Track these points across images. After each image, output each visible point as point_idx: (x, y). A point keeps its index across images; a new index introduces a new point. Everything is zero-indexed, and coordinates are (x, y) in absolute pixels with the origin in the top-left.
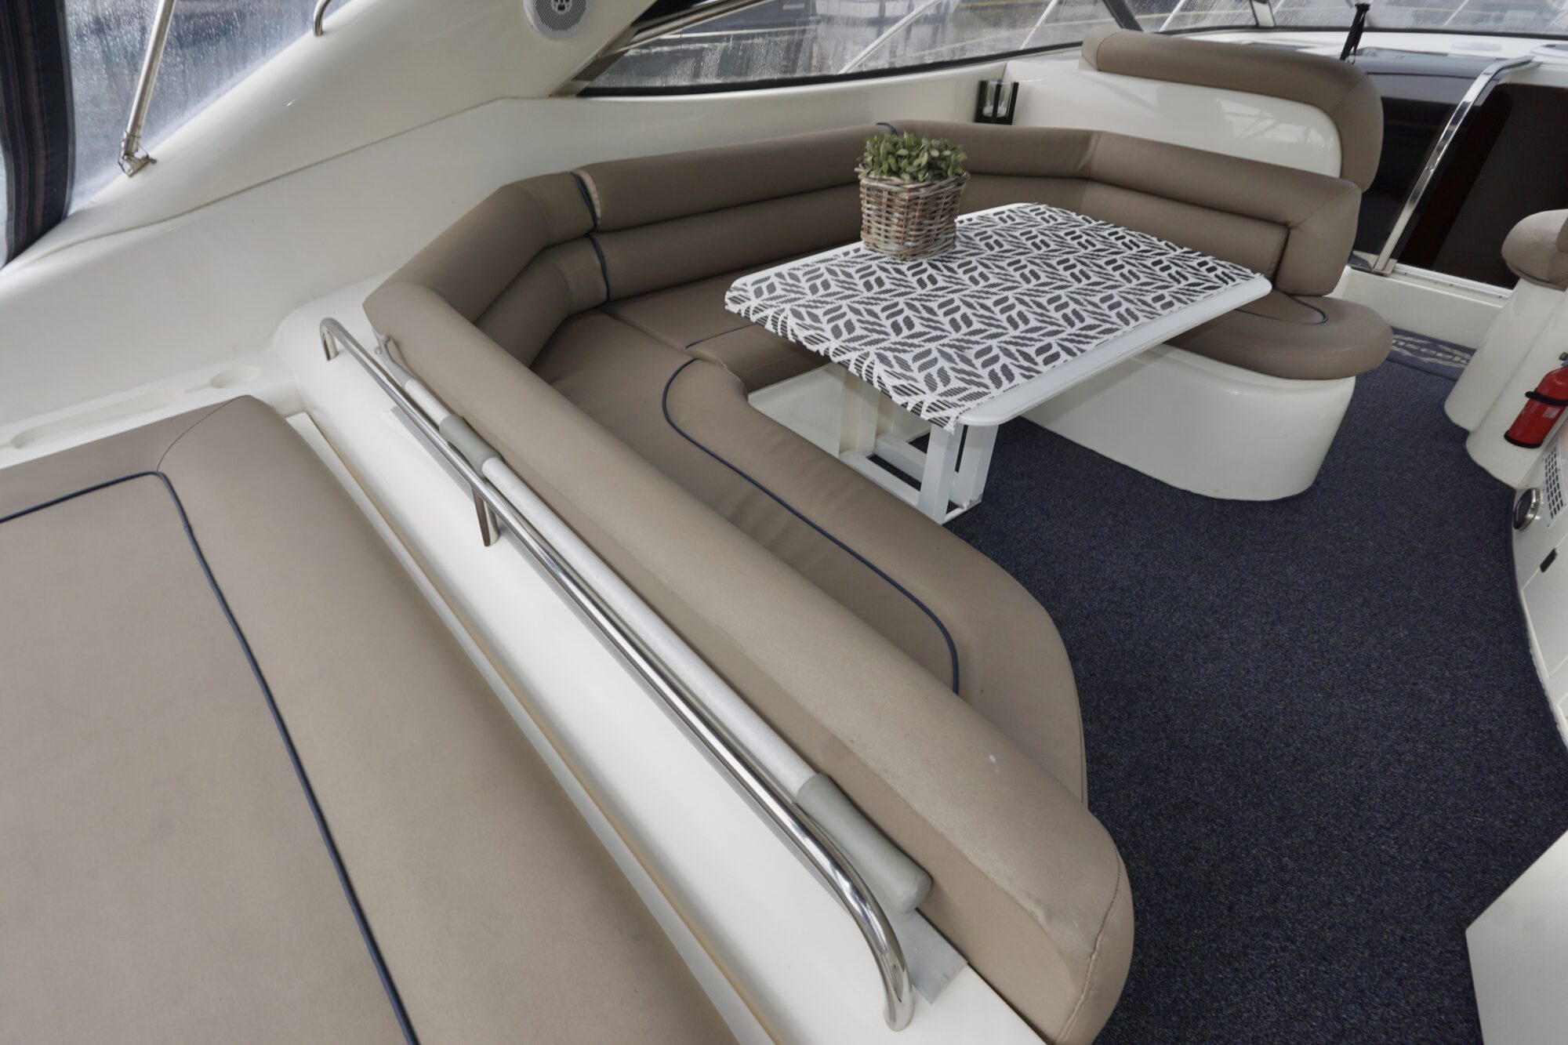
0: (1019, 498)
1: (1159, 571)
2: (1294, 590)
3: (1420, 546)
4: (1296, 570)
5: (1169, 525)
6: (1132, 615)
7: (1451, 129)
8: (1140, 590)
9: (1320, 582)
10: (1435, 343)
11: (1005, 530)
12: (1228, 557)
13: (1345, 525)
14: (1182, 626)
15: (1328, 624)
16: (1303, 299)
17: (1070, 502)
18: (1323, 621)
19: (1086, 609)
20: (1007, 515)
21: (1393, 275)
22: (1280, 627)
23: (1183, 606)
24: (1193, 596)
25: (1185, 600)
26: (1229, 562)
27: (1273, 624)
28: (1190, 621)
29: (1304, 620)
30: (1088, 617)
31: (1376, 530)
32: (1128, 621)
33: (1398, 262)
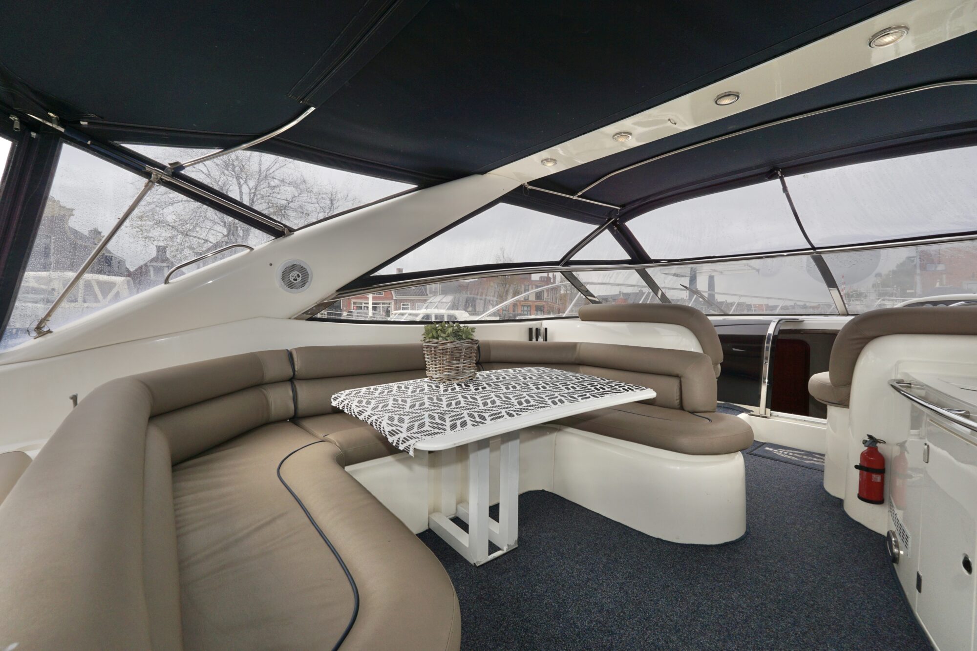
0: (545, 544)
1: (636, 597)
2: (739, 612)
3: (829, 577)
4: (740, 595)
5: (646, 562)
6: (613, 633)
7: (768, 345)
8: (622, 612)
9: (758, 606)
10: (810, 454)
11: (530, 566)
12: (688, 586)
13: (771, 561)
14: (653, 643)
15: (768, 642)
16: (697, 414)
17: (579, 547)
18: (764, 638)
19: (578, 628)
20: (534, 556)
21: (772, 417)
22: (730, 643)
23: (654, 625)
24: (662, 616)
25: (655, 620)
26: (689, 589)
27: (724, 641)
28: (658, 639)
29: (749, 637)
30: (578, 635)
31: (793, 565)
32: (610, 638)
33: (771, 410)
